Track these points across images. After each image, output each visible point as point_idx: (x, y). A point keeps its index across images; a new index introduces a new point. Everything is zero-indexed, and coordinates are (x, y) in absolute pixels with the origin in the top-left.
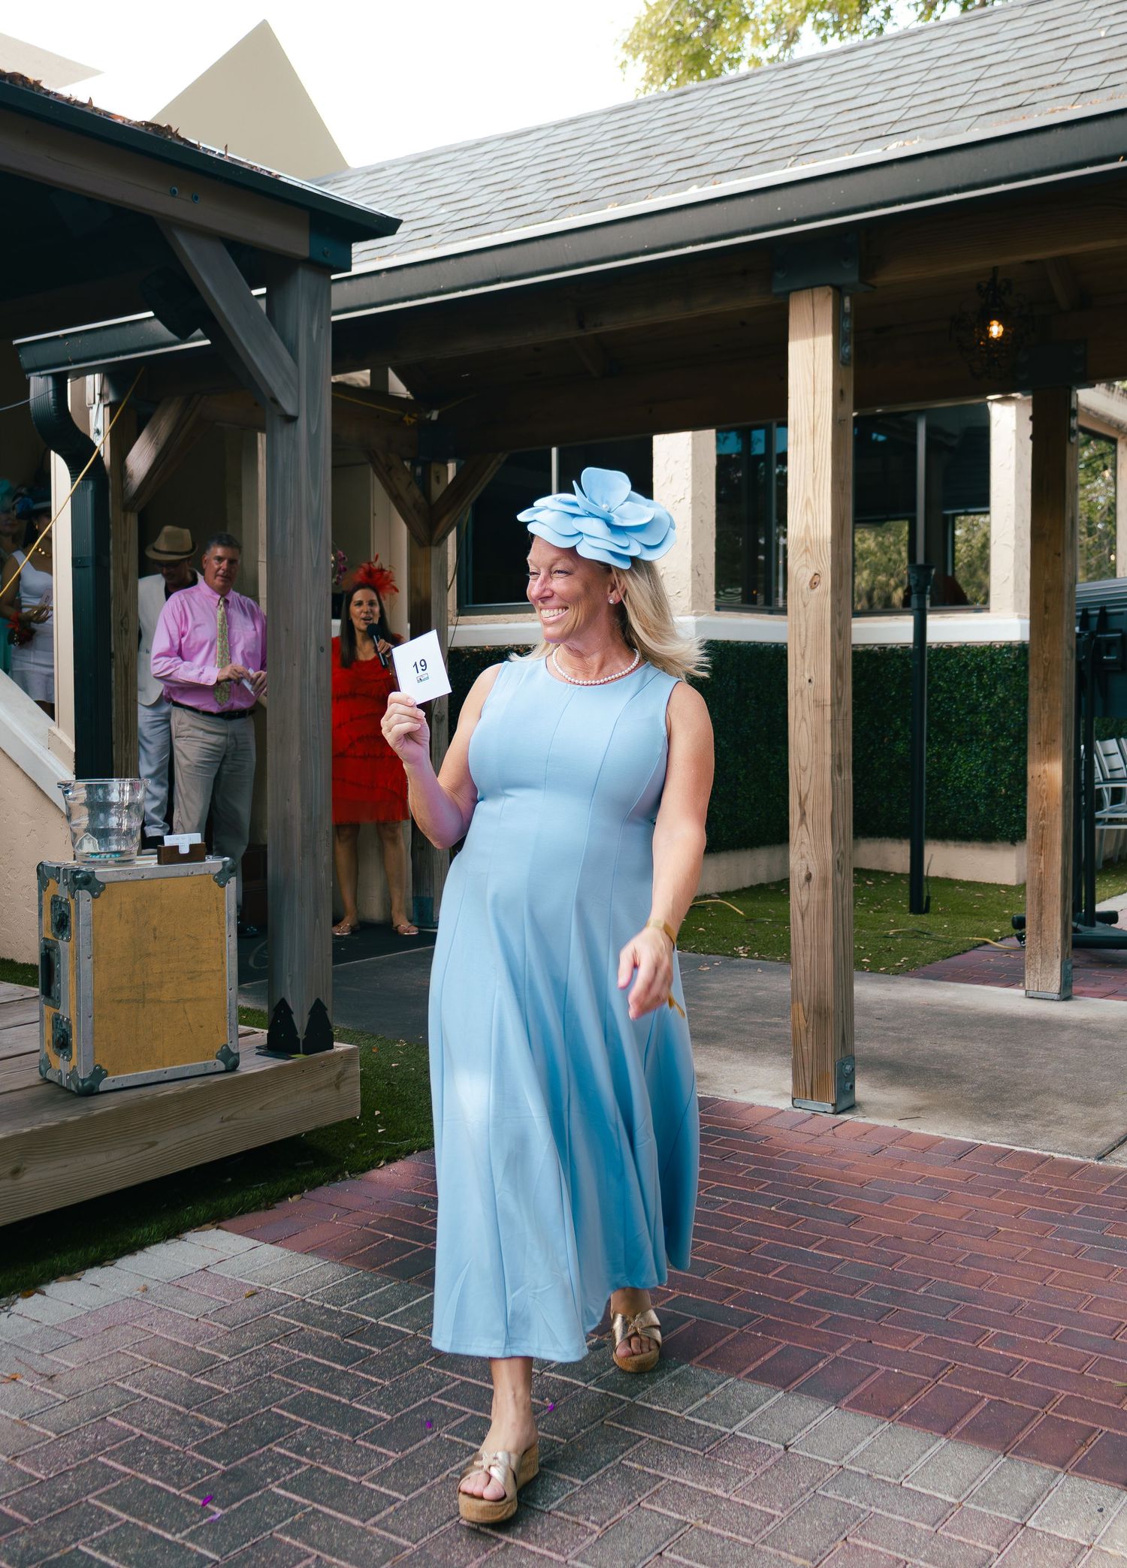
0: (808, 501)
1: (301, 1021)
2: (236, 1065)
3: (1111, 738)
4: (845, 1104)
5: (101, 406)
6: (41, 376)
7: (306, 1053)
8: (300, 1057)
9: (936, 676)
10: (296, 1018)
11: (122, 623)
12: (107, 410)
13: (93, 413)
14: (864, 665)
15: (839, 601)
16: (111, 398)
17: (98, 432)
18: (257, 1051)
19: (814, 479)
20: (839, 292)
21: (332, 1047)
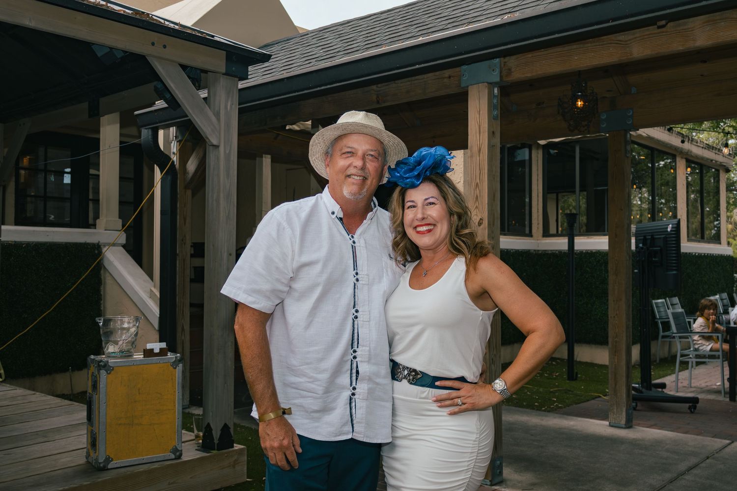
0: (477, 184)
1: (216, 434)
2: (181, 455)
3: (675, 296)
4: (497, 480)
5: (176, 142)
6: (146, 129)
7: (218, 450)
8: (215, 452)
9: (585, 265)
10: (214, 432)
11: (183, 241)
12: (178, 143)
13: (172, 144)
14: (551, 260)
15: (493, 232)
16: (180, 138)
17: (174, 153)
18: (197, 448)
19: (480, 174)
20: (491, 85)
21: (233, 447)
